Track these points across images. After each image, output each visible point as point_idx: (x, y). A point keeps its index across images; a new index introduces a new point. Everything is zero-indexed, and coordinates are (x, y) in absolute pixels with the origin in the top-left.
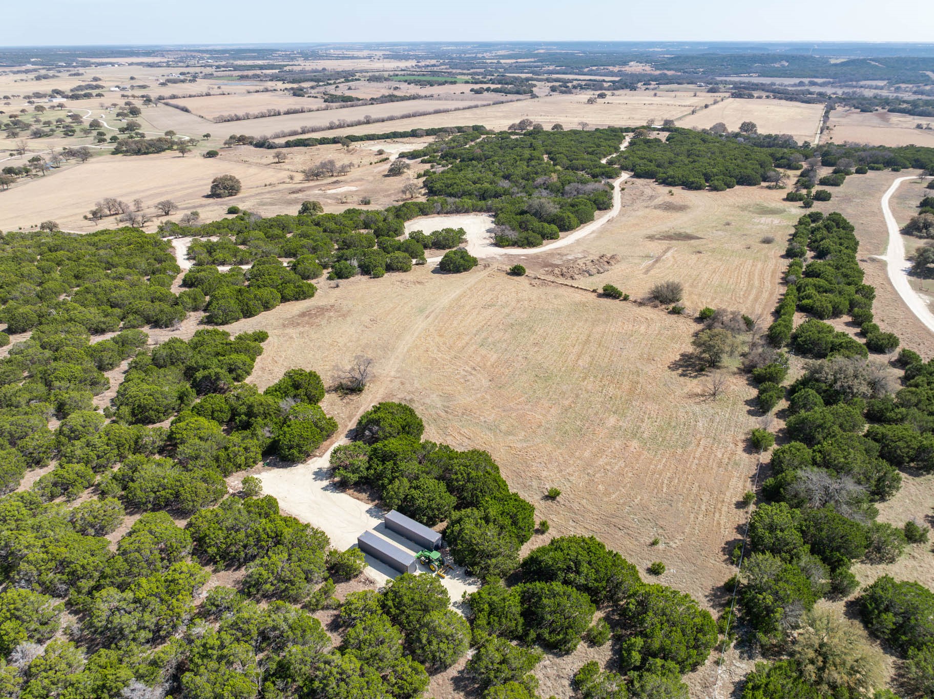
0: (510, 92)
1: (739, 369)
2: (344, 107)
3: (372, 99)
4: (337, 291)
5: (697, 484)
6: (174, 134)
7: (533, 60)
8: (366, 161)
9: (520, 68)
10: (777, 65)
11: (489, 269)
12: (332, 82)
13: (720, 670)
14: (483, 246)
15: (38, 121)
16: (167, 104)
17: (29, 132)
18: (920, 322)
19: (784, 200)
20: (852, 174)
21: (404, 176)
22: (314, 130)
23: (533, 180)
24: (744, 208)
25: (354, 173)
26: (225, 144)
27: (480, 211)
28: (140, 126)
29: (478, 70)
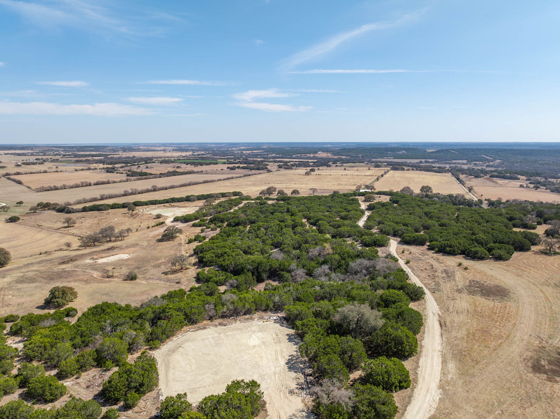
0: (253, 169)
2: (140, 179)
3: (161, 174)
8: (144, 224)
9: (255, 156)
10: (400, 153)
12: (136, 164)
16: (9, 179)
21: (176, 241)
22: (111, 197)
25: (131, 239)
26: (31, 210)
29: (230, 157)
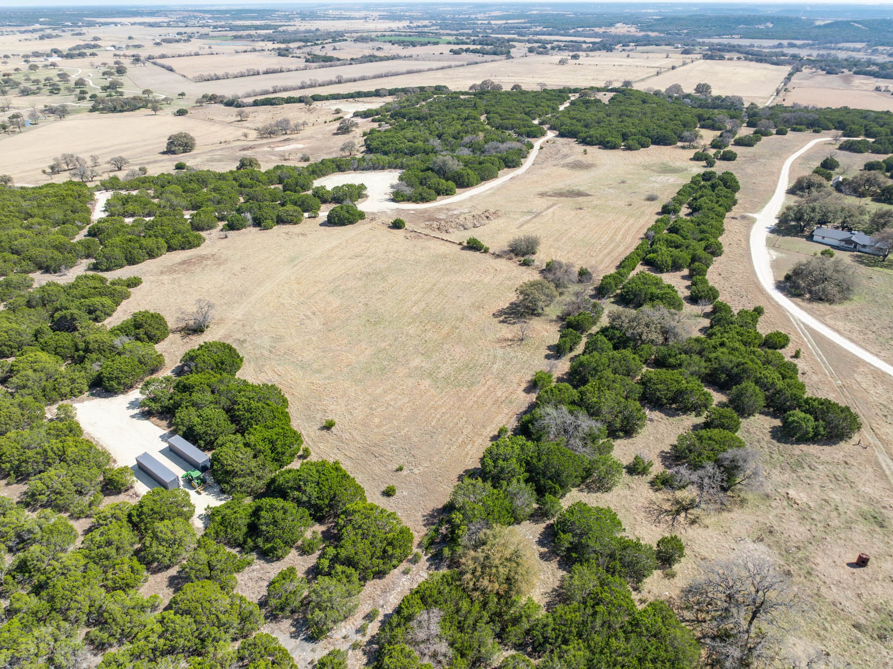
0: (487, 53)
1: (558, 316)
2: (323, 67)
3: (352, 59)
4: (225, 241)
5: (465, 419)
6: (152, 93)
7: (523, 21)
8: (322, 119)
9: (507, 29)
10: (761, 27)
11: (374, 222)
12: (319, 42)
13: (404, 579)
14: (381, 201)
15: (27, 80)
16: (155, 64)
17: (17, 90)
18: (756, 275)
19: (691, 159)
20: (771, 134)
21: (351, 135)
22: (285, 90)
23: (462, 138)
24: (646, 167)
25: (307, 131)
26: (197, 102)
27: (395, 168)
28: (122, 84)
29: (466, 31)
